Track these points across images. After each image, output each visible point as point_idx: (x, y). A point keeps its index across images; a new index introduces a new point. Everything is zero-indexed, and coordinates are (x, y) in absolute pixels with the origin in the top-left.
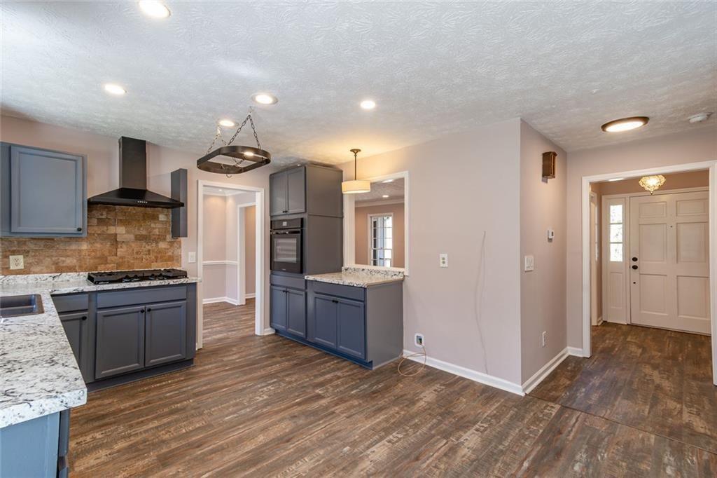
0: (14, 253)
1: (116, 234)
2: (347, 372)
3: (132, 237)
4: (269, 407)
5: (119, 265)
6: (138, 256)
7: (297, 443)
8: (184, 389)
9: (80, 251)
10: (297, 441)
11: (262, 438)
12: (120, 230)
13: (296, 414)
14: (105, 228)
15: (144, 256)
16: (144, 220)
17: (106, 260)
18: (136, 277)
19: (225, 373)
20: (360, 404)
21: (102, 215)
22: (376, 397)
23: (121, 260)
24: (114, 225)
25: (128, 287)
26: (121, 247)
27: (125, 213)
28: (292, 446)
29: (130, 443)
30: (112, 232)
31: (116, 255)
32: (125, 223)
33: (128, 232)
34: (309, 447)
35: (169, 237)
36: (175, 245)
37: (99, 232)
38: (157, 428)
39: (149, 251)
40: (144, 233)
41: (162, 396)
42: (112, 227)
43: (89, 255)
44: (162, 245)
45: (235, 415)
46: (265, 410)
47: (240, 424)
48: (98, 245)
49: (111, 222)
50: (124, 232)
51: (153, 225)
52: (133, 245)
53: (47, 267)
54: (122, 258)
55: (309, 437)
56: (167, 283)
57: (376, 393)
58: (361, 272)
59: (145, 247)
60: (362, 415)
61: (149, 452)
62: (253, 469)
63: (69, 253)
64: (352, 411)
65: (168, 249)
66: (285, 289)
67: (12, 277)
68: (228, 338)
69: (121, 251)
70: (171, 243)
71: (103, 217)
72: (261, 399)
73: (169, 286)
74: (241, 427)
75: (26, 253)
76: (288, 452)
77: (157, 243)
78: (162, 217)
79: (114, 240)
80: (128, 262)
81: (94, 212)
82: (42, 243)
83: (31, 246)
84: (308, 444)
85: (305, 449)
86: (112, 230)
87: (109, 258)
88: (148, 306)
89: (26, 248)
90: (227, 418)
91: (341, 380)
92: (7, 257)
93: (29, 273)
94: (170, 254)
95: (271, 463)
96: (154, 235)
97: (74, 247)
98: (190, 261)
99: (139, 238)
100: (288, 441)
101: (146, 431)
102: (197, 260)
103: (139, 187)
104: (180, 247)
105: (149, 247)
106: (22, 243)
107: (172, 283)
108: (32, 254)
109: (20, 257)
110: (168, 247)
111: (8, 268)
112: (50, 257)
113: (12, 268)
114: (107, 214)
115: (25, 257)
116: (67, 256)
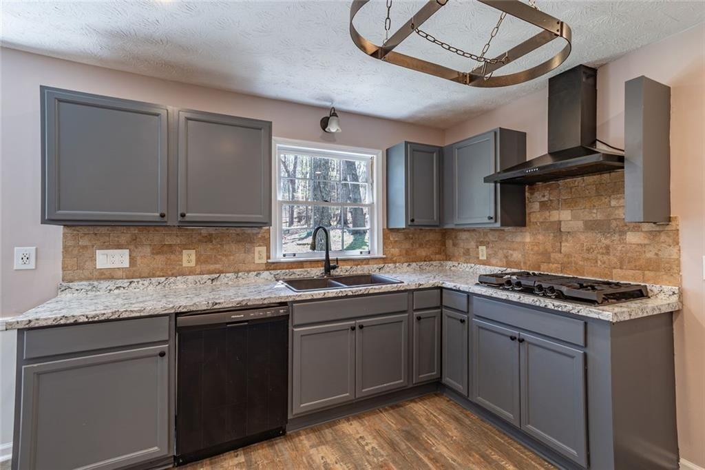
0: (482, 243)
1: (560, 222)
3: (580, 224)
5: (564, 267)
6: (590, 256)
9: (524, 244)
12: (565, 215)
14: (547, 213)
15: (599, 257)
16: (599, 195)
17: (550, 257)
21: (544, 196)
23: (565, 259)
24: (558, 209)
26: (567, 241)
27: (571, 188)
30: (556, 219)
31: (561, 253)
32: (570, 203)
33: (574, 218)
36: (664, 238)
37: (541, 220)
39: (607, 247)
40: (599, 217)
42: (555, 213)
43: (532, 249)
44: (633, 238)
48: (540, 237)
49: (553, 205)
50: (570, 218)
51: (613, 203)
52: (582, 237)
53: (501, 260)
54: (568, 256)
56: (542, 305)
59: (600, 241)
63: (515, 246)
67: (478, 266)
69: (567, 246)
70: (653, 235)
71: (546, 199)
73: (545, 309)
75: (486, 244)
77: (622, 234)
79: (557, 230)
80: (576, 263)
81: (536, 194)
82: (497, 234)
83: (491, 237)
86: (555, 216)
87: (552, 255)
89: (487, 239)
92: (478, 248)
93: (489, 265)
94: (650, 255)
96: (615, 219)
97: (519, 239)
99: (591, 226)
104: (677, 243)
105: (607, 242)
106: (486, 234)
107: (550, 306)
108: (491, 245)
109: (484, 248)
110: (646, 242)
111: (479, 258)
112: (502, 249)
113: (481, 258)
114: (550, 194)
115: (487, 248)
116: (514, 250)
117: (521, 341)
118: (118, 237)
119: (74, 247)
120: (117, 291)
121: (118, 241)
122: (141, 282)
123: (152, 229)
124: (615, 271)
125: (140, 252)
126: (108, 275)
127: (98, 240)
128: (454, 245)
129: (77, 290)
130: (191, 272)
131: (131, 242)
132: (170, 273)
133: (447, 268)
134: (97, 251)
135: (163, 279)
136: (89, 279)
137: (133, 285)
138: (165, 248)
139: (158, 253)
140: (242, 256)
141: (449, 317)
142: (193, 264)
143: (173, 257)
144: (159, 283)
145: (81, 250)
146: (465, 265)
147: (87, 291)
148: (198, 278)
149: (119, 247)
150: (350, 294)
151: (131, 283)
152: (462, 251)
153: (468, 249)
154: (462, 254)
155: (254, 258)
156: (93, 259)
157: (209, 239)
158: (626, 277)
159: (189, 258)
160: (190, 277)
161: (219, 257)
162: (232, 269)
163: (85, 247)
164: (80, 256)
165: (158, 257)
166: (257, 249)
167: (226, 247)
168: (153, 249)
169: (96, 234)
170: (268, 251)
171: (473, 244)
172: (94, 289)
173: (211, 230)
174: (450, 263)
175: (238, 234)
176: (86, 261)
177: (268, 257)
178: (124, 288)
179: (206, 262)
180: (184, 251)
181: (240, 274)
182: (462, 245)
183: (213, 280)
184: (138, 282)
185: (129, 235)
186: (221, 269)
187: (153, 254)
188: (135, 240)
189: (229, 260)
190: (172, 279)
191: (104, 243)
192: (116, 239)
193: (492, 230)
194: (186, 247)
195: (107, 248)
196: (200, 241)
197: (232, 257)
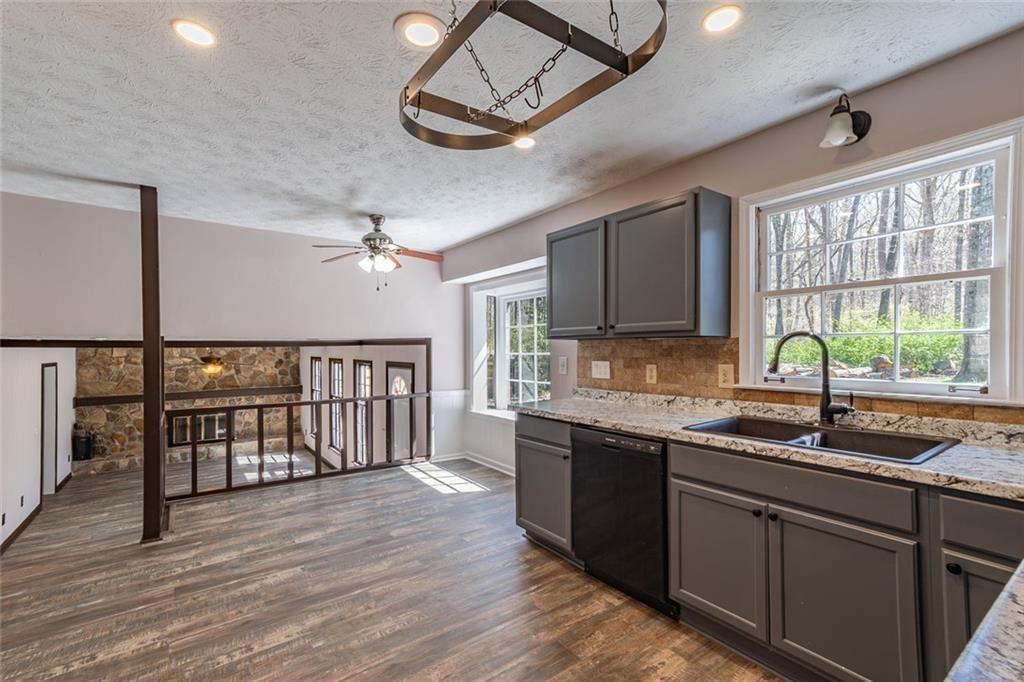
119: (582, 358)
120: (599, 400)
121: (604, 353)
123: (624, 340)
125: (616, 364)
126: (597, 384)
127: (593, 352)
130: (653, 391)
131: (610, 354)
132: (637, 388)
134: (592, 362)
135: (629, 394)
136: (587, 386)
137: (610, 396)
138: (633, 362)
139: (628, 367)
140: (702, 376)
142: (654, 381)
143: (639, 371)
144: (626, 398)
145: (585, 361)
148: (655, 397)
149: (604, 359)
150: (750, 450)
151: (608, 394)
155: (717, 380)
156: (591, 369)
157: (668, 353)
159: (651, 374)
160: (650, 396)
161: (679, 375)
162: (692, 393)
163: (587, 358)
164: (585, 366)
165: (629, 371)
166: (722, 367)
167: (686, 363)
168: (625, 362)
169: (592, 347)
170: (736, 371)
172: (589, 395)
173: (672, 342)
175: (699, 347)
176: (587, 370)
177: (737, 381)
178: (604, 398)
179: (666, 380)
180: (647, 366)
181: (697, 400)
183: (669, 402)
184: (613, 394)
185: (610, 348)
186: (681, 390)
187: (624, 366)
188: (613, 352)
189: (688, 380)
190: (635, 395)
191: (596, 355)
192: (603, 351)
194: (649, 361)
195: (598, 360)
196: (661, 354)
197: (692, 377)
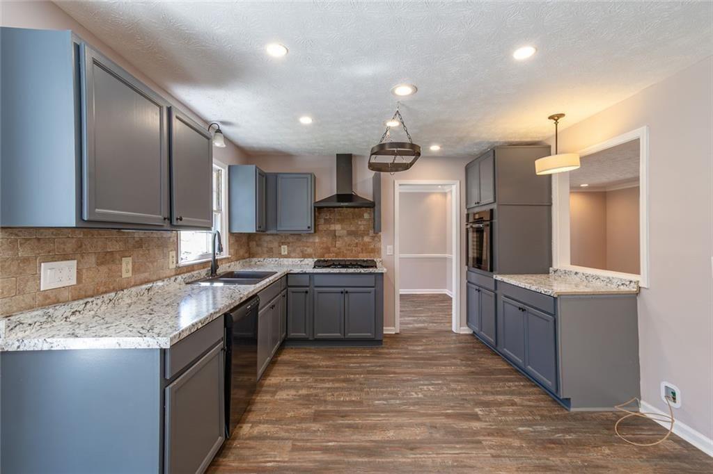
0: (283, 243)
1: (335, 230)
2: (530, 401)
3: (345, 232)
4: (417, 407)
5: (337, 254)
6: (350, 248)
7: (418, 456)
8: (364, 365)
9: (315, 243)
10: (421, 454)
11: (392, 434)
12: (338, 227)
13: (438, 425)
14: (328, 226)
15: (354, 248)
16: (353, 218)
17: (330, 250)
18: (339, 264)
19: (402, 361)
20: (520, 448)
21: (327, 216)
22: (553, 448)
23: (338, 251)
24: (334, 223)
25: (332, 272)
26: (338, 240)
27: (341, 214)
28: (412, 456)
29: (309, 393)
30: (333, 229)
31: (335, 247)
32: (341, 221)
33: (343, 229)
34: (427, 466)
35: (371, 232)
36: (376, 239)
37: (325, 229)
38: (329, 388)
39: (357, 243)
40: (353, 229)
41: (347, 365)
42: (332, 225)
43: (319, 246)
44: (367, 239)
45: (385, 402)
46: (412, 408)
47: (383, 412)
48: (325, 239)
49: (332, 221)
50: (340, 229)
51: (359, 223)
52: (346, 239)
53: (298, 254)
54: (339, 249)
55: (435, 455)
56: (359, 271)
57: (554, 443)
58: (574, 276)
59: (354, 241)
60: (515, 463)
61: (313, 405)
62: (366, 459)
63: (308, 244)
64: (505, 451)
65: (370, 242)
66: (477, 288)
67: (282, 259)
68: (427, 329)
69: (338, 244)
70: (373, 238)
71: (328, 217)
72: (415, 396)
73: (360, 273)
74: (382, 414)
75: (288, 244)
76: (404, 460)
77: (363, 237)
78: (366, 216)
79: (334, 235)
80: (343, 252)
81: (322, 214)
82: (295, 237)
83: (291, 239)
84: (429, 462)
85: (423, 466)
86: (333, 227)
87: (332, 249)
88: (347, 289)
89: (288, 240)
90: (377, 402)
91: (515, 407)
92: (280, 246)
93: (290, 258)
94: (372, 246)
95: (383, 463)
96: (360, 230)
97: (311, 240)
98: (388, 254)
99: (350, 233)
100: (412, 449)
101: (321, 388)
102: (394, 253)
103: (348, 192)
104: (380, 241)
105: (357, 241)
106: (286, 237)
107: (363, 271)
108: (291, 244)
109: (286, 246)
110: (371, 240)
111: (281, 254)
112: (299, 247)
113: (283, 253)
114: (330, 215)
115: (288, 246)
116: (308, 247)
117: (347, 292)
118: (64, 243)
119: (13, 260)
120: (73, 318)
121: (64, 249)
122: (95, 302)
123: (95, 232)
124: (360, 254)
125: (86, 263)
127: (42, 248)
128: (257, 245)
129: (30, 325)
130: (128, 285)
131: (77, 250)
132: (111, 287)
133: (253, 263)
134: (42, 264)
135: (113, 294)
136: (42, 306)
137: (88, 306)
138: (108, 257)
139: (101, 264)
140: (161, 261)
141: (293, 292)
142: (130, 274)
143: (114, 267)
144: (110, 300)
145: (21, 265)
146: (270, 259)
147: (42, 323)
148: (137, 289)
149: (65, 257)
151: (86, 304)
152: (265, 249)
153: (272, 248)
154: (265, 252)
155: (169, 263)
156: (37, 277)
157: (140, 244)
158: (363, 257)
159: (127, 267)
160: (132, 290)
161: (147, 264)
162: (158, 277)
163: (26, 260)
164: (21, 273)
165: (102, 269)
166: (170, 254)
167: (152, 253)
168: (98, 259)
169: (39, 240)
170: (177, 255)
171: (275, 244)
172: (50, 319)
173: (141, 234)
174: (255, 260)
175: (159, 239)
176: (28, 281)
177: (177, 262)
178: (80, 312)
180: (123, 259)
182: (265, 245)
183: (149, 290)
184: (92, 302)
185: (74, 241)
187: (98, 264)
188: (81, 247)
189: (154, 267)
190: (120, 294)
191: (49, 252)
192: (62, 246)
193: (292, 234)
194: (124, 254)
195: (53, 259)
196: (134, 247)
197: (155, 264)
